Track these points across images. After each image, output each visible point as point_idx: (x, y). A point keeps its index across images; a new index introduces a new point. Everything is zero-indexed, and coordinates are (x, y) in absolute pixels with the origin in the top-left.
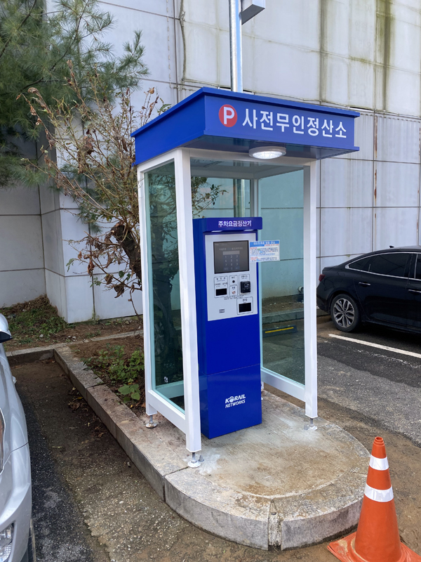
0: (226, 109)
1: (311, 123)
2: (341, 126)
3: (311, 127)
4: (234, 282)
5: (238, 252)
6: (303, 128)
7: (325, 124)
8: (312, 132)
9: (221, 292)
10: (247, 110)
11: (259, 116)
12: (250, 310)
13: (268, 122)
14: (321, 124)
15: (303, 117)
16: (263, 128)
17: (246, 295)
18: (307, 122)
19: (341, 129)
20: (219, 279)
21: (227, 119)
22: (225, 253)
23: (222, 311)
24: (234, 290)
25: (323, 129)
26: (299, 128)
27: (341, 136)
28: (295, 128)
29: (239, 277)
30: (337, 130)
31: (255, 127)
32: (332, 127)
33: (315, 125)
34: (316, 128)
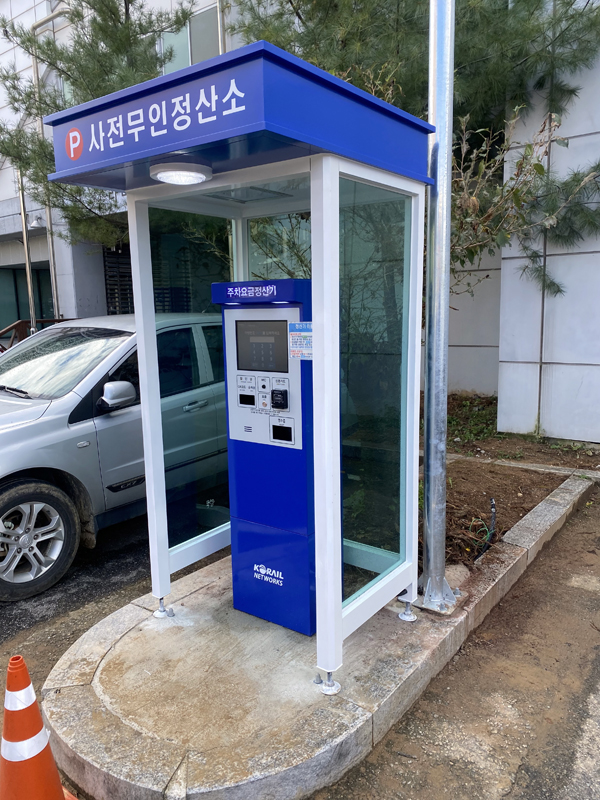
0: (72, 135)
1: (178, 108)
2: (233, 88)
3: (179, 114)
4: (264, 387)
5: (271, 340)
6: (165, 123)
7: (203, 99)
8: (179, 124)
9: (247, 400)
10: (93, 126)
11: (107, 128)
12: (290, 439)
13: (117, 133)
14: (194, 101)
15: (164, 103)
16: (111, 145)
17: (283, 414)
18: (170, 107)
19: (234, 95)
20: (244, 380)
21: (74, 149)
22: (253, 340)
23: (248, 429)
24: (263, 400)
25: (199, 111)
26: (159, 126)
27: (234, 109)
28: (152, 128)
29: (274, 381)
30: (224, 101)
31: (102, 149)
32: (214, 98)
33: (184, 108)
34: (185, 114)
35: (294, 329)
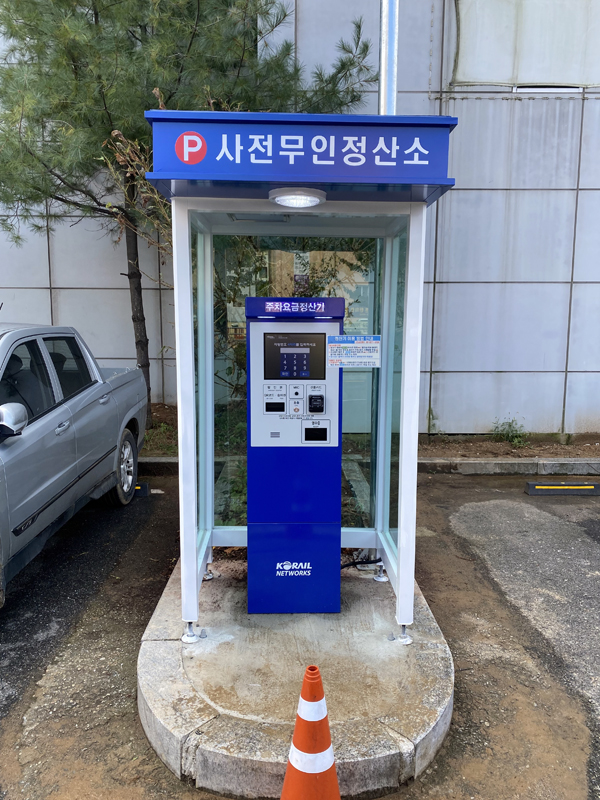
0: (187, 139)
1: (350, 145)
2: (417, 143)
3: (350, 151)
4: (297, 394)
5: (307, 351)
6: (332, 154)
7: (381, 144)
8: (351, 160)
9: (274, 407)
10: (225, 137)
11: (247, 143)
12: (325, 439)
13: (263, 150)
14: (371, 145)
15: (332, 138)
16: (253, 160)
17: (317, 416)
18: (340, 144)
19: (416, 150)
20: (272, 388)
21: (190, 153)
22: (283, 351)
23: (275, 435)
24: (297, 406)
25: (377, 154)
26: (324, 156)
27: (416, 161)
28: (315, 157)
29: (307, 387)
30: (406, 152)
31: (238, 161)
32: (395, 147)
33: (359, 148)
34: (359, 152)
35: (332, 340)
